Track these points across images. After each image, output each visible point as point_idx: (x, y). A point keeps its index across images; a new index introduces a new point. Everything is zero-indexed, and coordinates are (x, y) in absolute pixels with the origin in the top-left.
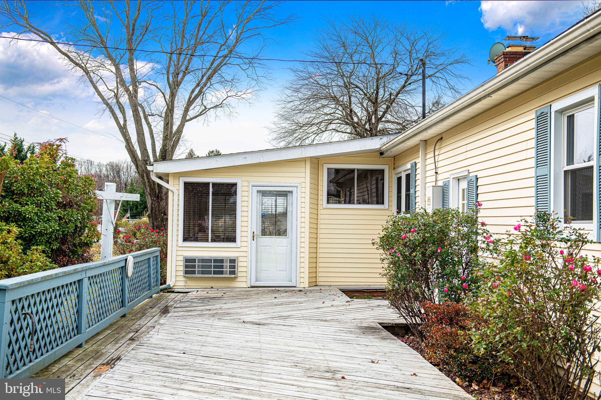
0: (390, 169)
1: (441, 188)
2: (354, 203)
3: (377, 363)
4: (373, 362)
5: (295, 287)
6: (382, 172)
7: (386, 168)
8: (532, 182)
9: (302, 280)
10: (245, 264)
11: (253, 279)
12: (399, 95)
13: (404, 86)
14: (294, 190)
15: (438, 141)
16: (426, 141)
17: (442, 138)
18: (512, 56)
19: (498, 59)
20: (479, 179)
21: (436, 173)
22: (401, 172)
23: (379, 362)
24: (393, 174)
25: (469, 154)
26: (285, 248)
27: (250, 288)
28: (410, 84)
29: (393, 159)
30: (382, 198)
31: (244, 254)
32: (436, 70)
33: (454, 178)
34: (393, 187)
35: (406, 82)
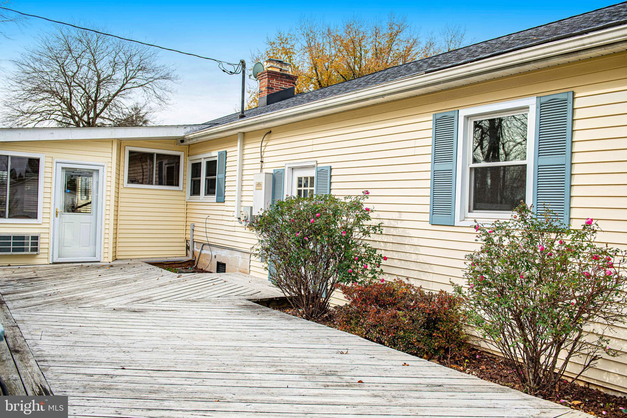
0: (186, 156)
1: (272, 175)
2: (152, 184)
3: (347, 353)
4: (342, 353)
5: (99, 262)
6: (178, 157)
7: (182, 154)
8: (428, 175)
9: (106, 255)
10: (46, 241)
11: (56, 255)
12: (116, 97)
13: (120, 91)
14: (100, 169)
15: (267, 133)
16: (244, 133)
17: (271, 132)
18: (273, 74)
19: (261, 75)
20: (332, 170)
21: (262, 162)
22: (201, 159)
23: (349, 352)
24: (188, 161)
25: (315, 148)
26: (89, 224)
27: (52, 264)
28: (124, 90)
29: (188, 147)
30: (177, 181)
31: (47, 231)
32: (146, 82)
33: (289, 167)
34: (187, 171)
35: (122, 87)
